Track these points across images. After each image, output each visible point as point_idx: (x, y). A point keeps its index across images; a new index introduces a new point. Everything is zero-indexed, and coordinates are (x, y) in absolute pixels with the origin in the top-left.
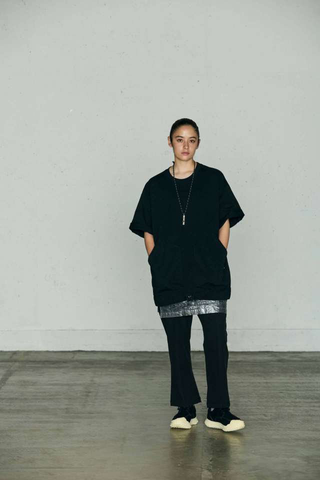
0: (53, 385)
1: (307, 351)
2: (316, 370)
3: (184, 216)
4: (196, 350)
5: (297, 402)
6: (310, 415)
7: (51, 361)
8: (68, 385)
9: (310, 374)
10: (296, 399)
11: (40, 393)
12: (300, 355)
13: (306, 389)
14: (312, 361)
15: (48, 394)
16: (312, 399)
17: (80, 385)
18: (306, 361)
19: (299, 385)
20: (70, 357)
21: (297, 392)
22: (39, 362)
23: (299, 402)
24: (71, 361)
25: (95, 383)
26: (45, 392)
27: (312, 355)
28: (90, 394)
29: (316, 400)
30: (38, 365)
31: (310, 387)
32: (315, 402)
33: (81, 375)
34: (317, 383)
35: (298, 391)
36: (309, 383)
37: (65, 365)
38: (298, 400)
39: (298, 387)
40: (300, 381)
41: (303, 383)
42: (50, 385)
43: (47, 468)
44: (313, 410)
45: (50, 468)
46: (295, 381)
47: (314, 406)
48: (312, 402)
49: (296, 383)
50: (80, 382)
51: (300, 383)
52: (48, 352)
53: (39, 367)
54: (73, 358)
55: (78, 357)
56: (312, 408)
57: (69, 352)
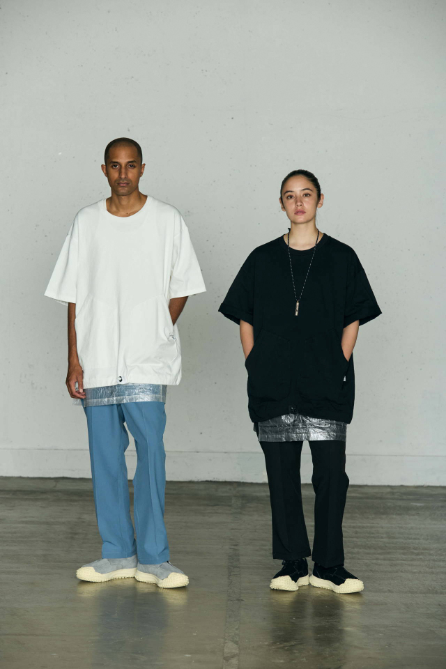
0: (26, 522)
1: (369, 484)
2: (382, 510)
3: (298, 304)
4: (221, 480)
5: (355, 553)
6: (371, 570)
7: (24, 491)
8: (47, 523)
9: (373, 516)
10: (353, 548)
11: (9, 533)
12: (360, 489)
13: (367, 535)
14: (376, 498)
15: (19, 535)
16: (375, 549)
17: (64, 523)
18: (367, 498)
19: (358, 530)
20: (51, 485)
21: (355, 539)
22: (9, 492)
23: (358, 553)
24: (53, 491)
25: (84, 522)
26: (15, 533)
27: (376, 490)
28: (77, 536)
29: (380, 551)
30: (7, 496)
31: (373, 533)
32: (379, 554)
33: (65, 510)
34: (382, 528)
35: (357, 538)
36: (372, 527)
37: (44, 496)
38: (356, 550)
39: (356, 533)
40: (360, 525)
41: (363, 527)
42: (23, 522)
43: (16, 635)
44: (376, 564)
45: (20, 635)
46: (352, 525)
47: (377, 559)
48: (374, 554)
49: (354, 527)
50: (63, 520)
51: (359, 527)
52: (21, 478)
53: (7, 498)
54: (55, 487)
55: (60, 486)
56: (375, 561)
57: (50, 479)
